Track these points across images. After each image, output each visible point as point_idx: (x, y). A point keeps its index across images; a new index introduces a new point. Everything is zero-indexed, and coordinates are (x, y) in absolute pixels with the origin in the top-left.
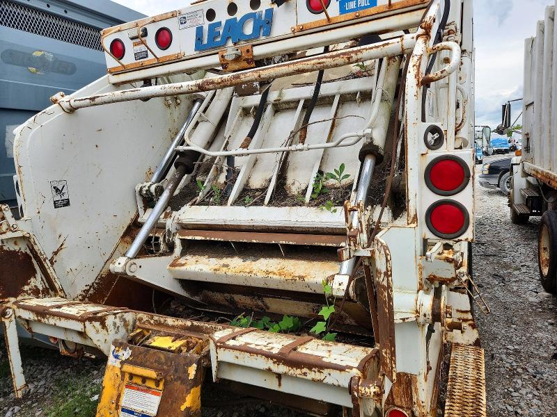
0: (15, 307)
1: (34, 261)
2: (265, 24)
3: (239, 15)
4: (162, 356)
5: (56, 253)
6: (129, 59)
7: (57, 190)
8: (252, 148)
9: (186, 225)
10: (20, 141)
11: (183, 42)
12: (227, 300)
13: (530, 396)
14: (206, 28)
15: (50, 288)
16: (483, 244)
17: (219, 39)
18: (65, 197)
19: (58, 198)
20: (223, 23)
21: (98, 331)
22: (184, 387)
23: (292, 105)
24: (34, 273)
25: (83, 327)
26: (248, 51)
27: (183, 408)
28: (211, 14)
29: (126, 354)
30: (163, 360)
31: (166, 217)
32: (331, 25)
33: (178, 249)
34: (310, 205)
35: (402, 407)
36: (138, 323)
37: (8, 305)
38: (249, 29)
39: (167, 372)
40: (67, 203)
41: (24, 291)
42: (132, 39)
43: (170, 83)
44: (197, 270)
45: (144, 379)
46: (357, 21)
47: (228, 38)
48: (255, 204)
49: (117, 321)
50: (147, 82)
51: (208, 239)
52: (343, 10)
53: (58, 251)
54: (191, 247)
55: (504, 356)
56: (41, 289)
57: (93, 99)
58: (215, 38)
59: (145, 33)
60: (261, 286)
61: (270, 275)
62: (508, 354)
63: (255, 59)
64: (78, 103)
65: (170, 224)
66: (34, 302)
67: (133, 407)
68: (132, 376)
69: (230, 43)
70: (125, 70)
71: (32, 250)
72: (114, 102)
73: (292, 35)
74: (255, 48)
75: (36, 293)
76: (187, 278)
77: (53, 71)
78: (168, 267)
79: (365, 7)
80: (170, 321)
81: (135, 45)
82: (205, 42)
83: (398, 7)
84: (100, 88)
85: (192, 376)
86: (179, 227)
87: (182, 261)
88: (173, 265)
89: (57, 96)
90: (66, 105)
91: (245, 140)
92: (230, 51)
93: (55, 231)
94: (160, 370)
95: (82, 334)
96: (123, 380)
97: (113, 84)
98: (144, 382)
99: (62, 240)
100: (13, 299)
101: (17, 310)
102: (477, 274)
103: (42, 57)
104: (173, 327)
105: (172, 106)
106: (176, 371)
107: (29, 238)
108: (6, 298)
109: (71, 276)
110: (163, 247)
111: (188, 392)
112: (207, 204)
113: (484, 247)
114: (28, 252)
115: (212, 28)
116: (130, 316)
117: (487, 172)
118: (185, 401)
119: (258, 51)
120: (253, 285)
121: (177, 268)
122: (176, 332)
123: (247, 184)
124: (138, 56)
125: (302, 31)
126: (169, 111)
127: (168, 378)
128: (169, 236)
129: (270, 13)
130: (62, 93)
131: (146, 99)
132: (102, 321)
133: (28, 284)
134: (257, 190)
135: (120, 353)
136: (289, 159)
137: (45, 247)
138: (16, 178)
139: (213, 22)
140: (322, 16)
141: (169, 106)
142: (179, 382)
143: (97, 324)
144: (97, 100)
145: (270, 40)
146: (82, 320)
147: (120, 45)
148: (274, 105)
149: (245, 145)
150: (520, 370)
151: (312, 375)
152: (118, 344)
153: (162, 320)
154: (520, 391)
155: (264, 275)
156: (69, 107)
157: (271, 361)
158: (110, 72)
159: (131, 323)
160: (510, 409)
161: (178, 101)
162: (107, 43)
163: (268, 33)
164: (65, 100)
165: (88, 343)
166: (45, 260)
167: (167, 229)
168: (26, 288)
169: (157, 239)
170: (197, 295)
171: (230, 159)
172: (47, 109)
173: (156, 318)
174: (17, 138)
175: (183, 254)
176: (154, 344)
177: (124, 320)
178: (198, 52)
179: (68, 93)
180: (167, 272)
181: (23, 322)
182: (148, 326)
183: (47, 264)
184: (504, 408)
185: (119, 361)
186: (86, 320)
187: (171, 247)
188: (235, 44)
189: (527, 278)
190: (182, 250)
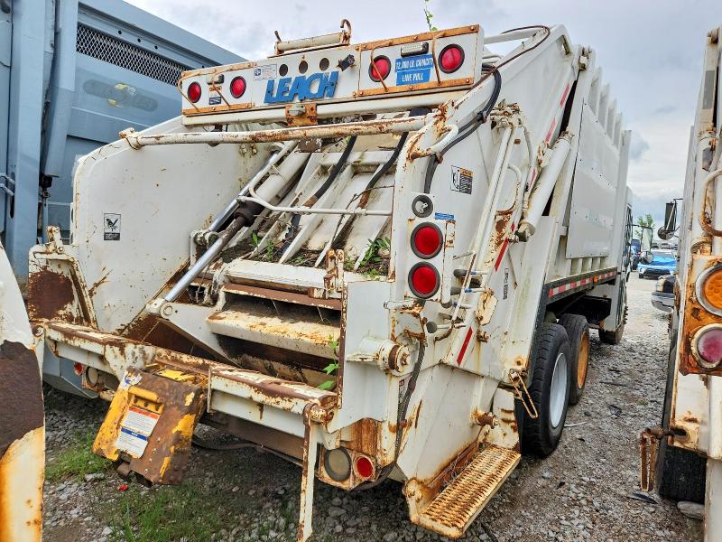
0: (46, 327)
1: (73, 287)
2: (330, 85)
3: (308, 74)
4: (167, 384)
5: (97, 285)
6: (203, 103)
7: (110, 222)
8: (317, 207)
9: (234, 278)
10: (83, 169)
11: (255, 93)
12: (266, 368)
13: (581, 527)
14: (277, 82)
15: (85, 318)
16: (618, 371)
17: (287, 95)
18: (116, 231)
19: (109, 230)
20: (293, 80)
21: (116, 357)
22: (179, 412)
23: (372, 169)
24: (71, 299)
25: (103, 350)
26: (312, 109)
27: (174, 431)
28: (284, 70)
29: (136, 379)
30: (167, 387)
31: (215, 268)
32: (387, 94)
33: (221, 302)
34: (357, 271)
35: (368, 455)
36: (156, 358)
37: (41, 324)
38: (315, 89)
39: (167, 398)
40: (117, 237)
41: (58, 315)
42: (209, 84)
43: (248, 130)
44: (234, 325)
45: (147, 401)
46: (411, 93)
47: (295, 95)
48: (306, 265)
49: (137, 351)
50: (218, 127)
51: (251, 294)
52: (400, 82)
53: (100, 283)
54: (234, 302)
55: (573, 486)
56: (75, 316)
57: (158, 138)
58: (285, 92)
59: (222, 80)
60: (293, 349)
61: (302, 338)
62: (578, 485)
63: (318, 117)
64: (144, 141)
65: (218, 275)
66: (66, 325)
67: (131, 428)
68: (138, 398)
69: (297, 100)
70: (198, 113)
71: (74, 276)
72: (176, 143)
73: (353, 99)
74: (318, 107)
75: (70, 319)
76: (224, 333)
77: (133, 106)
78: (207, 319)
79: (421, 82)
80: (185, 358)
81: (212, 90)
82: (275, 95)
83: (447, 85)
84: (170, 129)
85: (188, 404)
86: (227, 280)
87: (222, 315)
88: (211, 318)
89: (127, 131)
90: (133, 141)
91: (312, 199)
92: (295, 107)
93: (100, 263)
94: (163, 396)
95: (102, 358)
96: (128, 403)
97: (186, 126)
98: (146, 405)
99: (106, 272)
100: (46, 320)
101: (48, 330)
102: (590, 402)
103: (124, 91)
104: (187, 364)
105: (247, 155)
106: (176, 398)
107: (73, 263)
108: (40, 317)
109: (107, 312)
110: (207, 298)
111: (182, 417)
112: (260, 259)
113: (617, 375)
114: (70, 277)
115: (282, 83)
116: (150, 350)
117: (661, 289)
118: (177, 425)
119: (322, 110)
120: (285, 347)
121: (215, 321)
122: (188, 368)
123: (305, 245)
124: (212, 101)
125: (362, 97)
126: (242, 159)
127: (168, 404)
128: (215, 287)
129: (335, 75)
130: (132, 129)
131: (214, 144)
132: (122, 347)
133: (64, 309)
134: (313, 252)
135: (131, 379)
136: (354, 224)
137: (87, 276)
138: (73, 205)
139: (286, 77)
140: (380, 85)
141: (244, 154)
142: (177, 408)
143: (117, 349)
144: (162, 140)
145: (334, 101)
146: (104, 343)
147: (197, 89)
148: (353, 166)
149: (310, 204)
150: (583, 502)
151: (284, 404)
152: (132, 371)
153: (178, 357)
154: (572, 521)
155: (296, 337)
156: (135, 142)
157: (253, 390)
158: (184, 114)
159: (150, 357)
160: (551, 534)
161: (254, 150)
162: (186, 83)
163: (332, 95)
164: (133, 136)
165: (106, 369)
166: (84, 288)
167: (214, 279)
168: (61, 312)
169: (203, 289)
170: (236, 357)
171: (296, 217)
172: (115, 143)
173: (173, 354)
174: (80, 166)
175: (225, 308)
176: (164, 374)
177: (144, 353)
178: (267, 104)
179: (139, 129)
180: (204, 323)
181: (52, 344)
182: (165, 361)
183: (86, 292)
184: (546, 533)
185: (129, 385)
186: (107, 343)
187: (215, 299)
188: (301, 100)
189: (650, 415)
190: (225, 304)
